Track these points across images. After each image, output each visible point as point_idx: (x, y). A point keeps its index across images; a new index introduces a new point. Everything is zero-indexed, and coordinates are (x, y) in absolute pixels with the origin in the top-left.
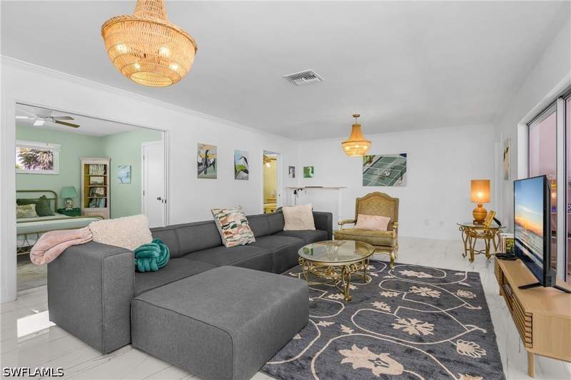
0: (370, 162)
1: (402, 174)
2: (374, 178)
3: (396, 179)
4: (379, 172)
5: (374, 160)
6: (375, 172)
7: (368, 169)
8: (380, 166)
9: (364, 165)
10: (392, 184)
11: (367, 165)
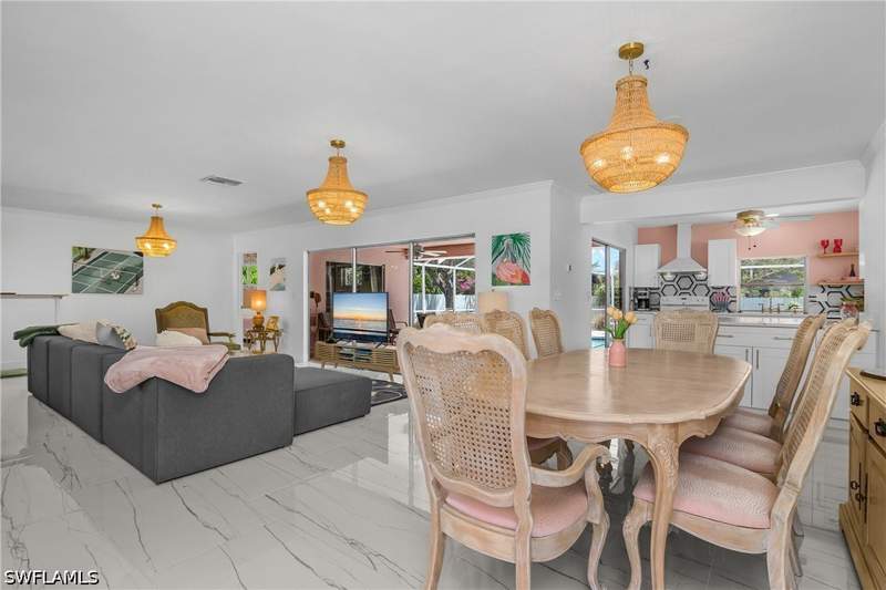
0: (87, 257)
1: (137, 279)
2: (94, 282)
3: (130, 284)
4: (102, 273)
5: (94, 255)
6: (95, 273)
7: (83, 267)
8: (104, 265)
9: (74, 261)
10: (122, 291)
11: (81, 261)
